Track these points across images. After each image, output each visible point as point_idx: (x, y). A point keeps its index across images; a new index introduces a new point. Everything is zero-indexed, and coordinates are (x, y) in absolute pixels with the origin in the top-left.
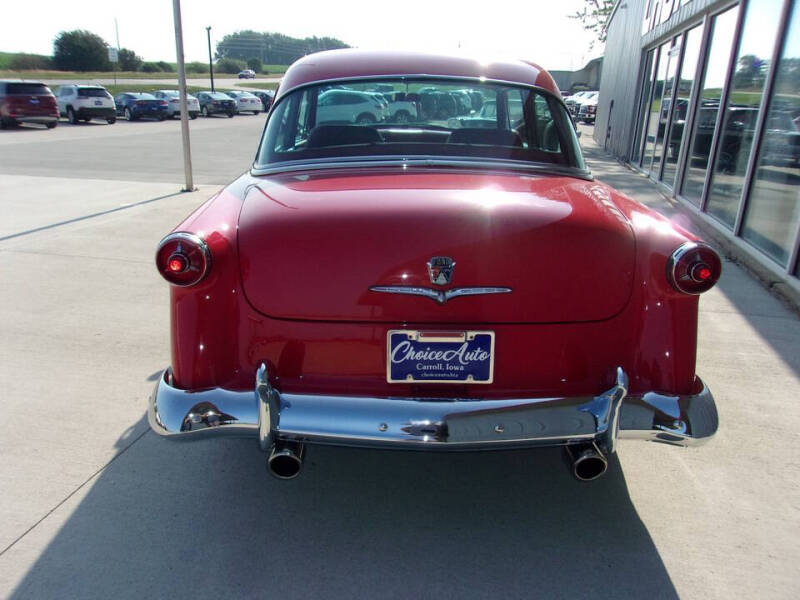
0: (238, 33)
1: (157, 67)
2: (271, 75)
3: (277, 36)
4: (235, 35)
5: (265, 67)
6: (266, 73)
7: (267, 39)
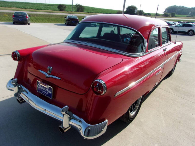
0: (172, 6)
1: (147, 14)
2: (177, 17)
3: (183, 7)
4: (171, 7)
5: (176, 15)
6: (176, 17)
7: (180, 7)
